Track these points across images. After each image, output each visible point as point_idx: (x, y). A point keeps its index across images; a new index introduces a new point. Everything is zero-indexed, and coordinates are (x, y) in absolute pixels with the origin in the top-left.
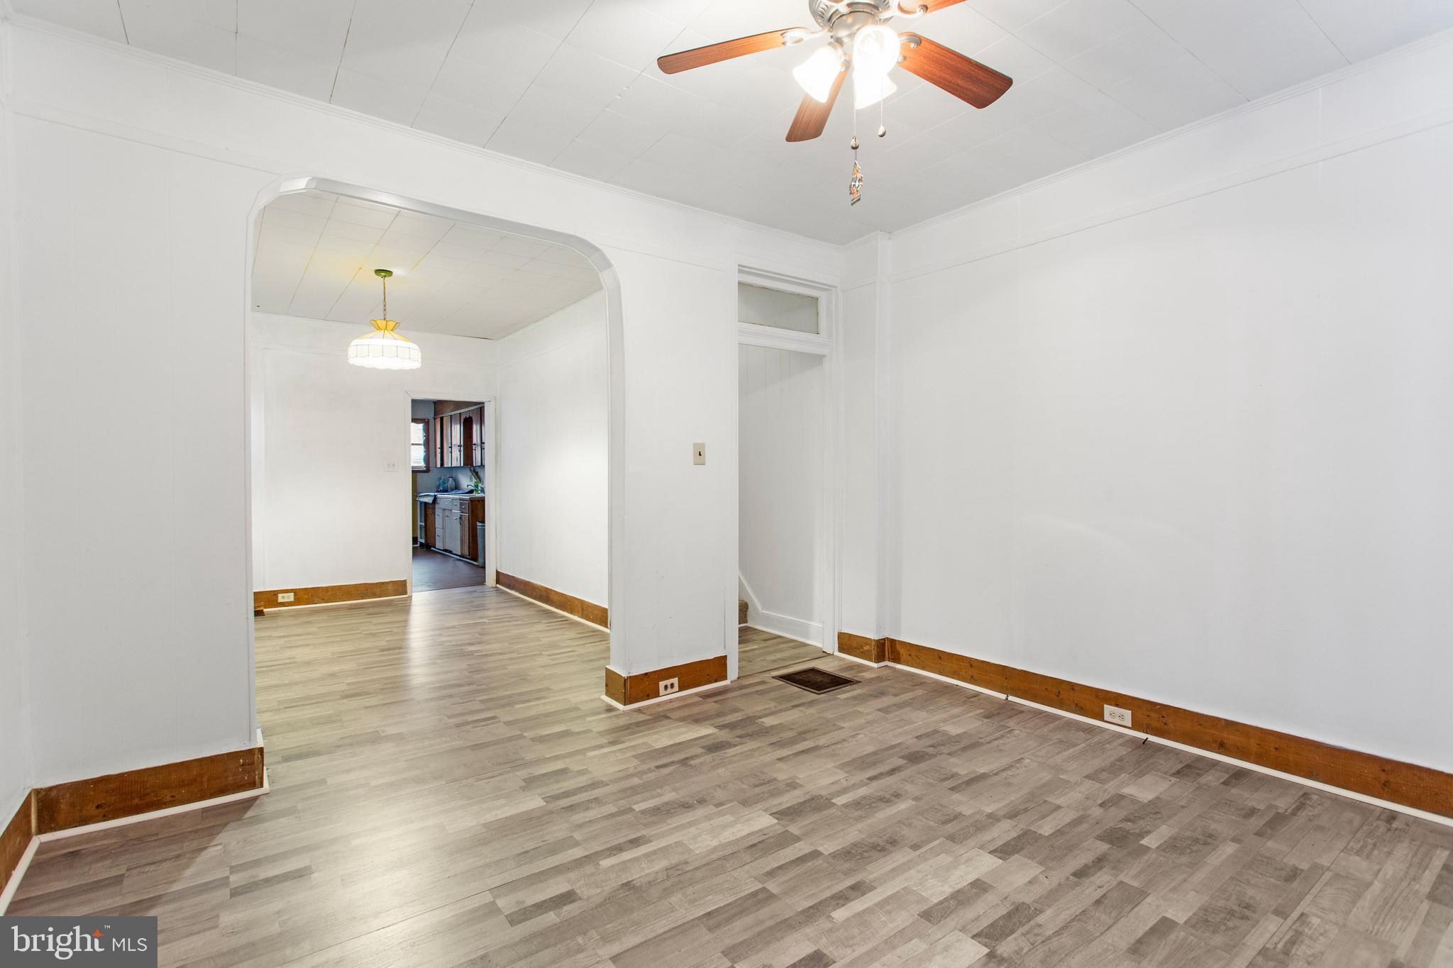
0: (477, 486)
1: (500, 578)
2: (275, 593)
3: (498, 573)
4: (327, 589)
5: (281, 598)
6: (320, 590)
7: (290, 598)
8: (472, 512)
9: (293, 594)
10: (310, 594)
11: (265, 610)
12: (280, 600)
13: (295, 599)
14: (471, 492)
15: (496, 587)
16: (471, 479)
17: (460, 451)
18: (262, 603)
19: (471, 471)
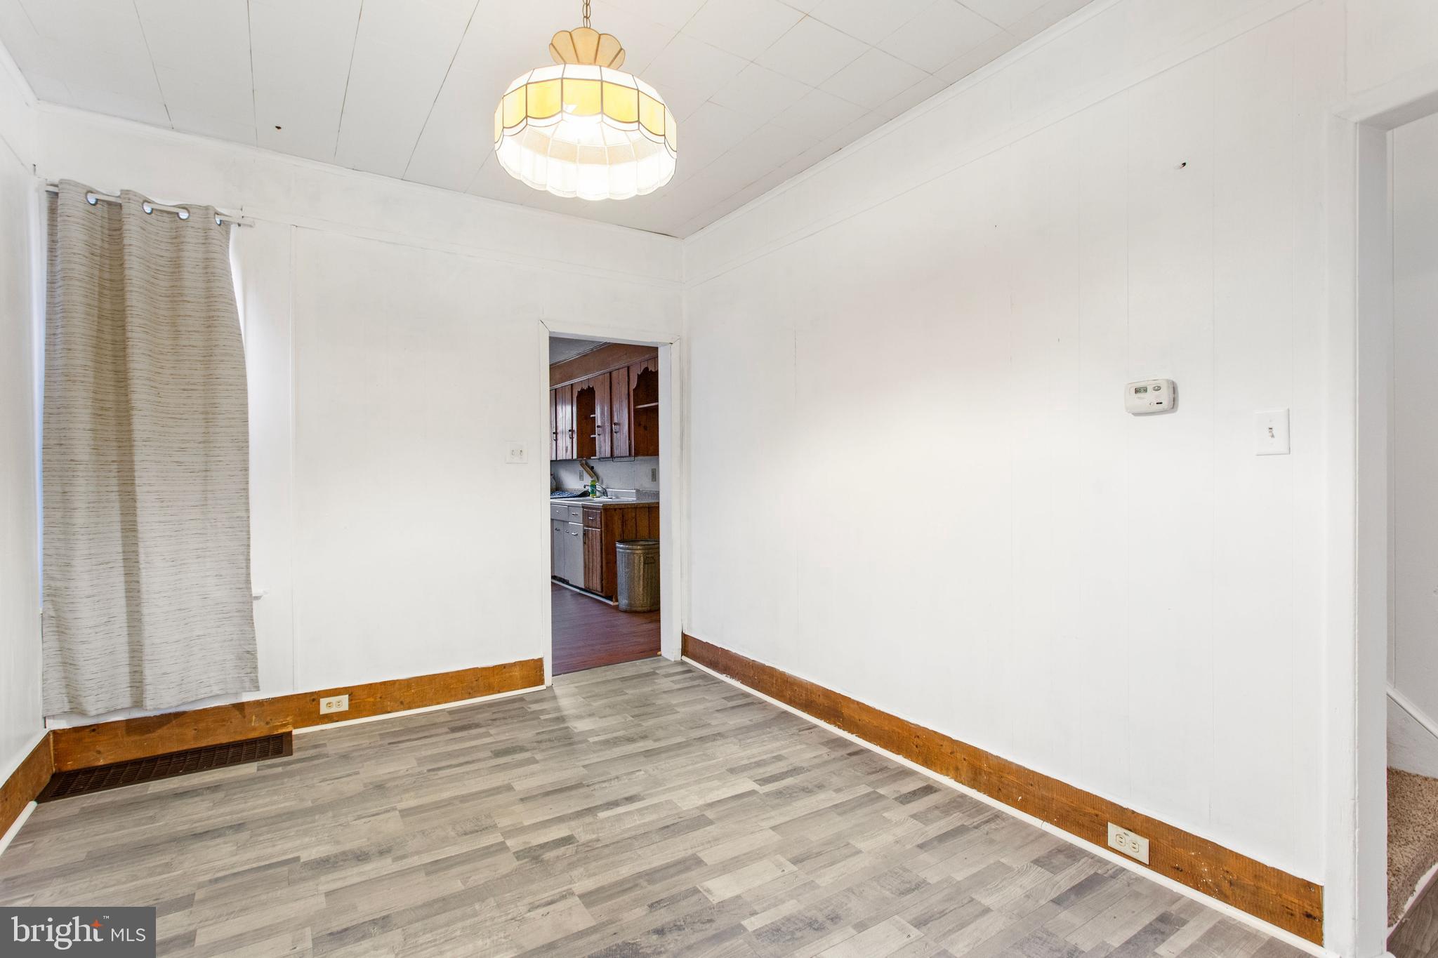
0: (593, 486)
1: (689, 646)
2: (315, 697)
3: (685, 637)
4: (408, 684)
5: (325, 707)
6: (397, 684)
7: (343, 703)
8: (607, 525)
9: (347, 697)
10: (379, 695)
11: (295, 732)
12: (324, 710)
13: (350, 705)
14: (585, 494)
15: (683, 663)
16: (581, 477)
17: (572, 438)
18: (290, 719)
19: (582, 465)
